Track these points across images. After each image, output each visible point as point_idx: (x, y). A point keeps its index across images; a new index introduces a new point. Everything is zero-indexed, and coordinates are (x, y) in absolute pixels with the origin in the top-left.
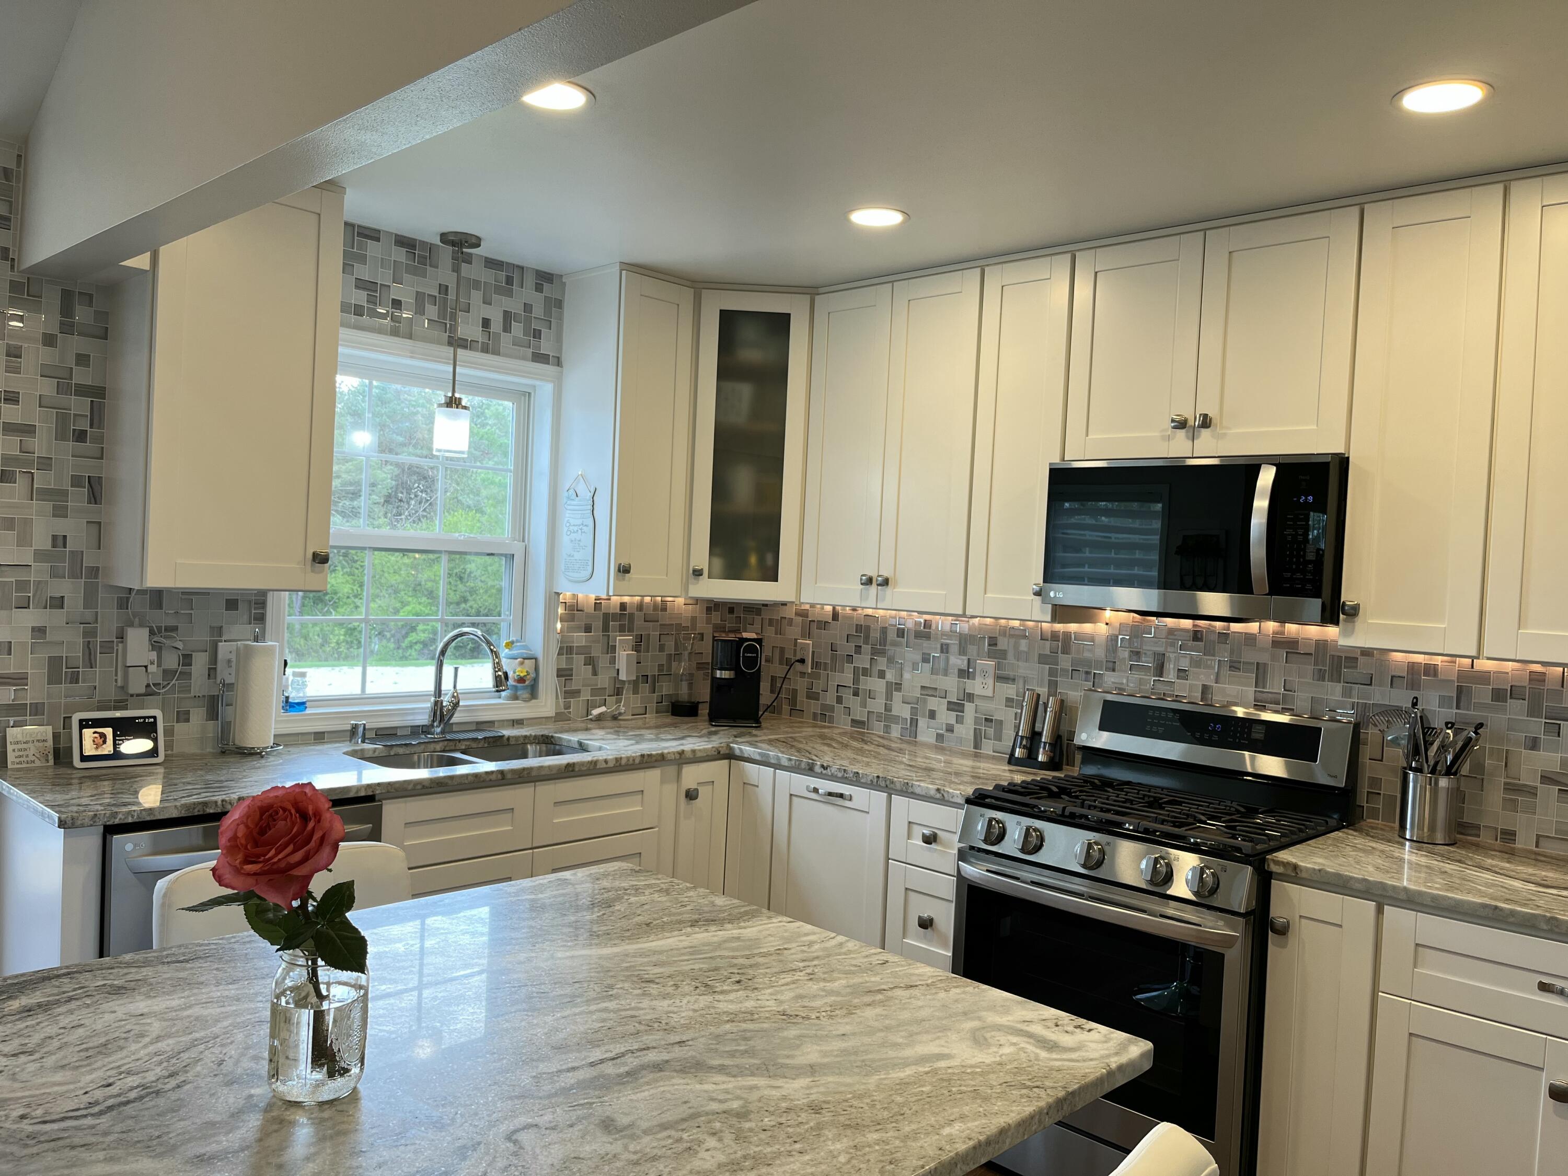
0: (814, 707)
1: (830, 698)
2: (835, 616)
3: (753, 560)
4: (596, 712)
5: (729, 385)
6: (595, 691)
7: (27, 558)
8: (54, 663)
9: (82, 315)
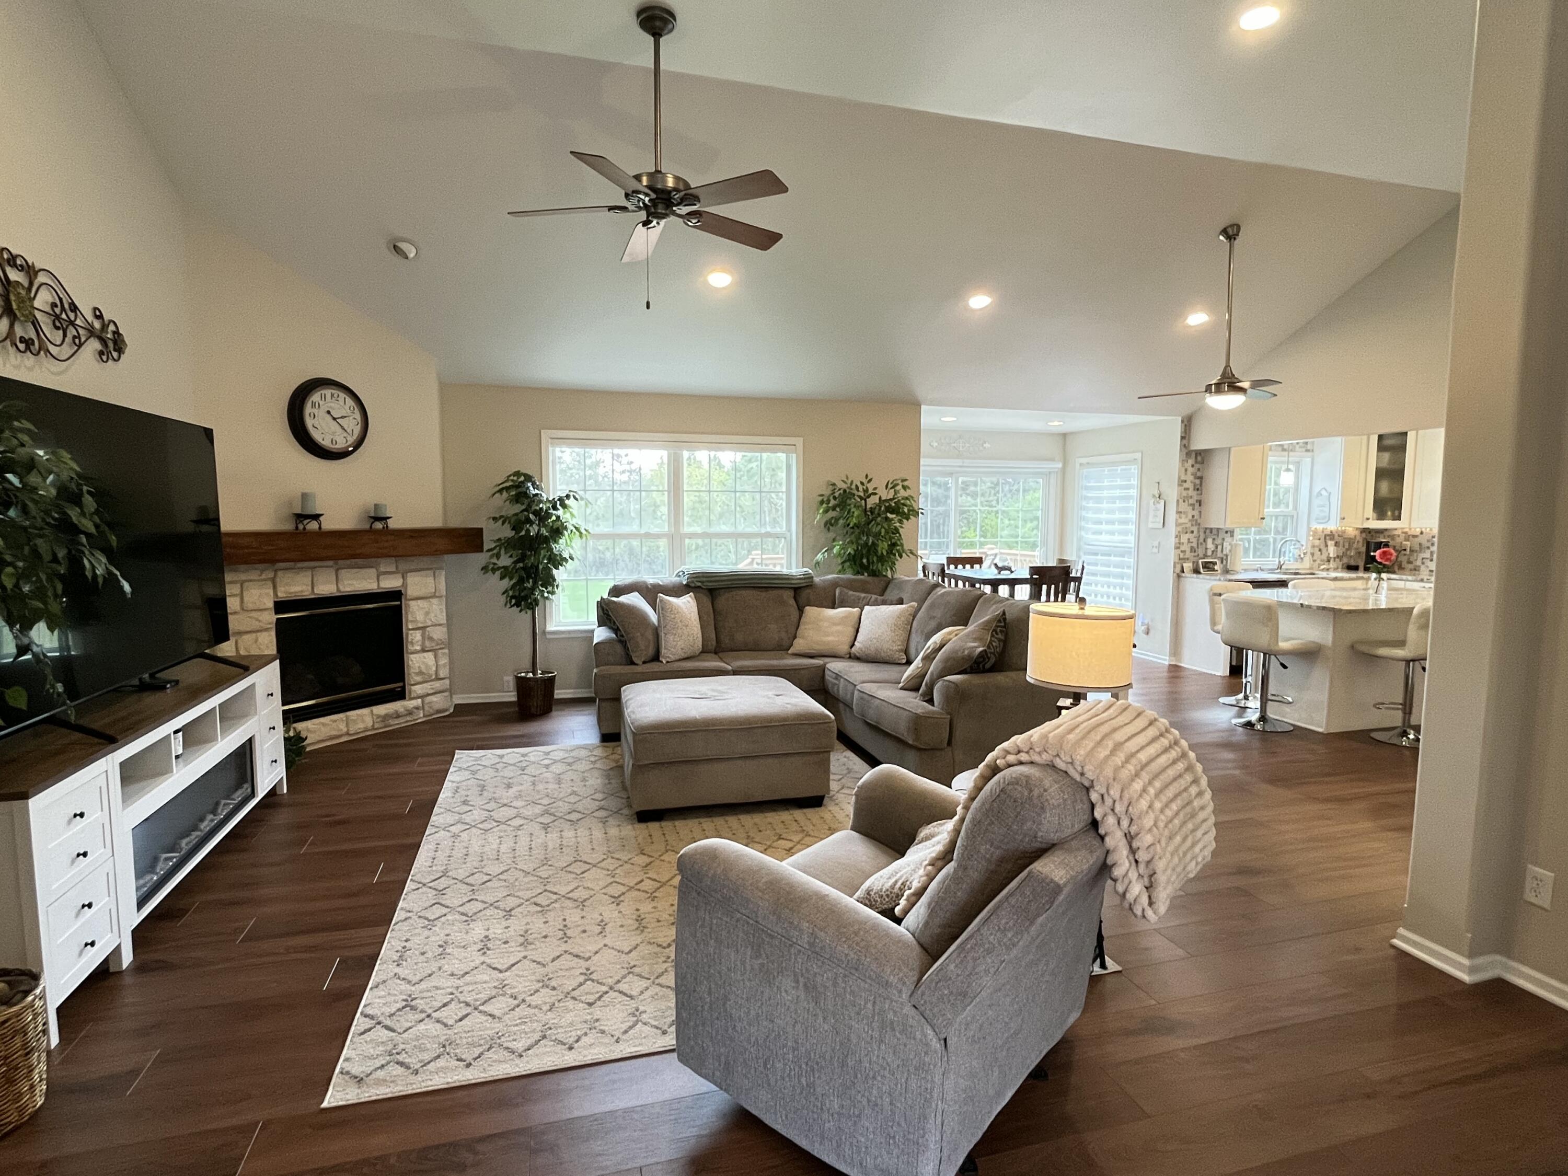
0: (1410, 566)
1: (1419, 563)
2: (1422, 533)
3: (1389, 513)
4: (1322, 567)
5: (1380, 454)
6: (1322, 561)
7: (1186, 521)
8: (1192, 547)
9: (1199, 458)
